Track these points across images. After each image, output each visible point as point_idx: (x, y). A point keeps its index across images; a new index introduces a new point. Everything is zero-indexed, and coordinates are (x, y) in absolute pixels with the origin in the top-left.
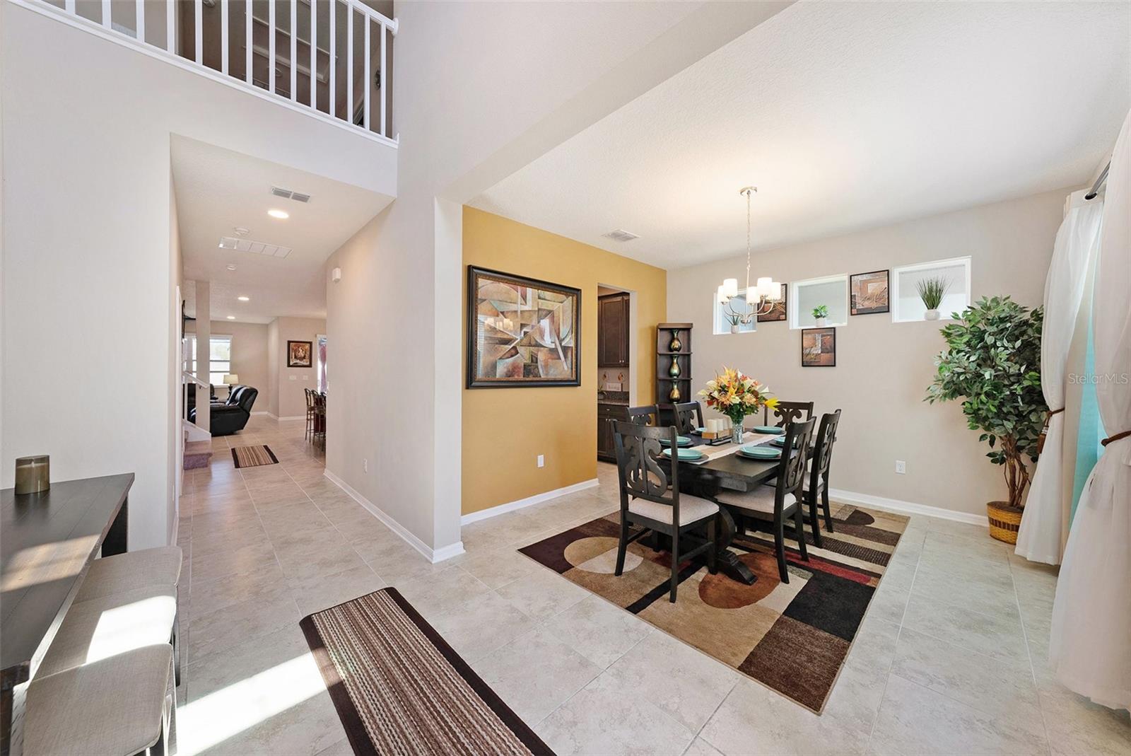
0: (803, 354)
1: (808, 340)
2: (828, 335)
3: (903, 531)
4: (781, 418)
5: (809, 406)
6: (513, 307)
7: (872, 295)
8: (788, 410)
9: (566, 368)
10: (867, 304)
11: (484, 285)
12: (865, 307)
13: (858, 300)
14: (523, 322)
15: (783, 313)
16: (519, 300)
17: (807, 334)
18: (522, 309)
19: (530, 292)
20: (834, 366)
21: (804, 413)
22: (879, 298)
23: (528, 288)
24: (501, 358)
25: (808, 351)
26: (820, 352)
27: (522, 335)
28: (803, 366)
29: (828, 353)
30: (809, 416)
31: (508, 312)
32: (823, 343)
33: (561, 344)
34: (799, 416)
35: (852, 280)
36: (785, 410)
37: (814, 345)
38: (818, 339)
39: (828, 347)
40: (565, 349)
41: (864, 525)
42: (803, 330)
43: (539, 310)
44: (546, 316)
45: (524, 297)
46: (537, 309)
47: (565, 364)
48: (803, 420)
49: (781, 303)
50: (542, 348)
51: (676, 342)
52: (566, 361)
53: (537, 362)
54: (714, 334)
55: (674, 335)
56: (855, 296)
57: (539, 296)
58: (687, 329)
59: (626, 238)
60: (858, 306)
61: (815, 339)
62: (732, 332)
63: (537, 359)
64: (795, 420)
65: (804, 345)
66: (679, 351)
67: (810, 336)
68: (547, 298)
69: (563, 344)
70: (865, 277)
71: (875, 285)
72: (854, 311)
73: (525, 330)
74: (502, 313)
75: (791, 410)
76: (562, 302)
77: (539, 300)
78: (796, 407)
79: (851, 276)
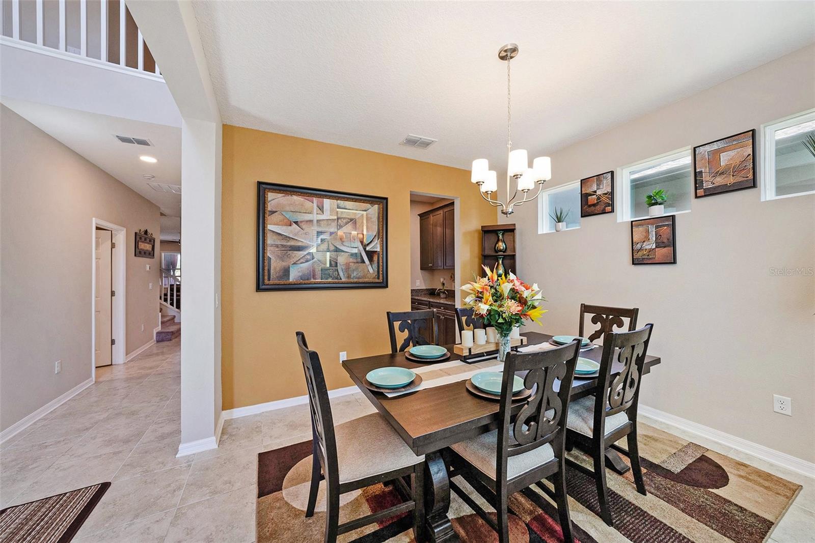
0: (633, 250)
1: (639, 233)
2: (664, 226)
3: (781, 515)
4: (598, 326)
5: (633, 314)
6: (308, 217)
7: (728, 167)
8: (607, 317)
9: (371, 271)
10: (719, 181)
11: (274, 199)
12: (717, 184)
13: (706, 177)
14: (320, 230)
15: (608, 205)
16: (315, 211)
17: (638, 226)
18: (318, 219)
19: (327, 203)
20: (674, 262)
21: (626, 321)
22: (736, 170)
23: (324, 199)
24: (294, 264)
25: (639, 246)
26: (654, 246)
27: (320, 242)
28: (633, 264)
29: (665, 247)
30: (633, 326)
31: (301, 222)
32: (658, 236)
33: (365, 249)
34: (620, 325)
35: (697, 153)
36: (604, 316)
37: (647, 238)
38: (652, 231)
39: (665, 241)
40: (370, 254)
41: (705, 487)
42: (632, 222)
43: (338, 219)
44: (347, 223)
45: (321, 208)
46: (336, 218)
47: (370, 267)
48: (625, 330)
49: (606, 194)
50: (343, 253)
51: (500, 244)
52: (371, 265)
53: (336, 266)
54: (539, 233)
55: (499, 237)
56: (701, 172)
57: (337, 206)
58: (510, 230)
59: (426, 144)
60: (705, 185)
61: (648, 232)
62: (557, 231)
63: (337, 263)
64: (616, 330)
65: (634, 240)
66: (504, 252)
67: (641, 229)
68: (347, 207)
69: (367, 249)
70: (715, 147)
71: (732, 153)
72: (700, 192)
73: (322, 237)
74: (296, 223)
75: (611, 317)
76: (366, 211)
77: (338, 210)
78: (617, 314)
79: (695, 148)
